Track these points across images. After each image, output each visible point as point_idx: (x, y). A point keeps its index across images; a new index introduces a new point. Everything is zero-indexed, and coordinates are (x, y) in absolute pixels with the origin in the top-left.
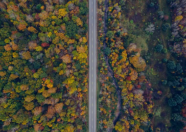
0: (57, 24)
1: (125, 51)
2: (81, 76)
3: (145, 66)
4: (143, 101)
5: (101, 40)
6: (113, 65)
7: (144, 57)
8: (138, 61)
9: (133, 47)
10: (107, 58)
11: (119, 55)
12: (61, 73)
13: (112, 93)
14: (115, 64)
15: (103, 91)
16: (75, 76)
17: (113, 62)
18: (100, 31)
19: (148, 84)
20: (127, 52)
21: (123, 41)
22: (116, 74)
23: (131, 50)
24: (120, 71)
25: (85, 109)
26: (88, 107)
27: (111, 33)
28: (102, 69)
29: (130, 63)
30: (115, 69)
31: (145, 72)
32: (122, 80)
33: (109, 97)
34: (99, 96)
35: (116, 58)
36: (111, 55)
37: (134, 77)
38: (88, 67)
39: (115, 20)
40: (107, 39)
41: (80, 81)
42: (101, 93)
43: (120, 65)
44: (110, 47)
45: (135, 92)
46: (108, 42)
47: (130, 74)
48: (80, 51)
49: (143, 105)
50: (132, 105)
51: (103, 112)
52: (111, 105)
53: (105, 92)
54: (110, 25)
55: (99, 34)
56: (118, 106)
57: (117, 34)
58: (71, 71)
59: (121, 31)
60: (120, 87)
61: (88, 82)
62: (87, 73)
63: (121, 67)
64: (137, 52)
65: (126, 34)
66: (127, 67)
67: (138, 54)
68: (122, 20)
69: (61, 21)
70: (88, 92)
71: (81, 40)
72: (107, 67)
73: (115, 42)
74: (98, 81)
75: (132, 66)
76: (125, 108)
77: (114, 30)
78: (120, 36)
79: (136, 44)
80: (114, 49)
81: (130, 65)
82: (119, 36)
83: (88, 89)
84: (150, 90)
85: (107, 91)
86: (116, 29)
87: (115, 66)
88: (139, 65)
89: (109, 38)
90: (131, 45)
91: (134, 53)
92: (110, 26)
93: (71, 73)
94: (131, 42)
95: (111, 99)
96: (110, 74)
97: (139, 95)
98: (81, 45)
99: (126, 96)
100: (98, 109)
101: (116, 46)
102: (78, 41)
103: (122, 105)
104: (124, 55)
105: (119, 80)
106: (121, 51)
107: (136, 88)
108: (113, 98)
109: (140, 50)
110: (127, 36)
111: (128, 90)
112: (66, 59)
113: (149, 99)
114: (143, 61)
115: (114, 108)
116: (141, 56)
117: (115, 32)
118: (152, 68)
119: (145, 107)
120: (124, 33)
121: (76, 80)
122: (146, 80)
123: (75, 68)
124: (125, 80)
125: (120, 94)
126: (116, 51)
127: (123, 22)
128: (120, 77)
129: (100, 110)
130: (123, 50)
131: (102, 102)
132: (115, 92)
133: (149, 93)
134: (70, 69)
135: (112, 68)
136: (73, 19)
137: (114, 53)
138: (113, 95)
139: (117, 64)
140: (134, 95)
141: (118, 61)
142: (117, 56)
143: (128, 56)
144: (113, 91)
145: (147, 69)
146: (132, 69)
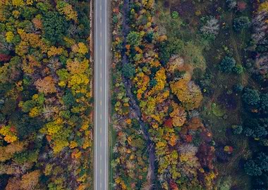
0: (25, 15)
1: (162, 71)
2: (75, 119)
3: (200, 98)
4: (196, 166)
5: (117, 49)
6: (139, 97)
7: (198, 82)
8: (188, 90)
9: (177, 63)
10: (128, 84)
11: (151, 77)
12: (34, 112)
13: (138, 149)
14: (143, 95)
15: (120, 145)
16: (64, 119)
17: (140, 91)
18: (114, 32)
19: (206, 133)
20: (166, 72)
21: (159, 51)
22: (145, 114)
23: (173, 68)
24: (152, 108)
25: (86, 181)
26: (92, 176)
27: (134, 36)
28: (118, 104)
29: (171, 93)
30: (143, 104)
31: (200, 109)
32: (155, 126)
33: (131, 157)
34: (113, 157)
35: (145, 83)
36: (136, 79)
37: (178, 121)
38: (92, 100)
39: (143, 11)
40: (128, 47)
41: (75, 127)
42: (115, 150)
43: (152, 96)
44: (133, 63)
45: (182, 148)
46: (130, 53)
47: (172, 115)
48: (73, 70)
49: (195, 174)
50: (176, 175)
51: (119, 185)
52: (135, 172)
53: (124, 148)
54: (133, 21)
55: (113, 38)
56: (149, 174)
57: (148, 39)
58: (54, 109)
59: (155, 31)
60: (152, 139)
61: (91, 128)
62: (89, 112)
63: (154, 100)
64: (184, 72)
65: (164, 37)
66: (166, 101)
67: (187, 76)
68: (157, 12)
69: (33, 10)
70: (92, 147)
71: (74, 49)
72: (126, 100)
73: (144, 54)
74: (110, 127)
75: (176, 99)
76: (161, 178)
77: (141, 30)
78: (153, 41)
79: (183, 56)
80: (141, 67)
81: (172, 96)
82: (150, 42)
83: (93, 141)
84: (210, 143)
85: (128, 147)
86: (146, 27)
87: (143, 98)
88: (189, 97)
89: (132, 46)
90: (173, 58)
91: (178, 73)
92: (134, 23)
93: (55, 113)
94: (172, 52)
95: (136, 160)
96: (134, 114)
97: (189, 154)
98: (76, 59)
99: (164, 155)
100: (112, 180)
101: (144, 61)
102: (69, 50)
103: (156, 172)
104: (161, 77)
105: (150, 126)
106: (154, 71)
107: (183, 141)
108: (140, 159)
109: (191, 68)
110: (167, 42)
111: (169, 145)
112: (45, 86)
113: (208, 162)
114: (196, 90)
115: (141, 177)
116: (192, 79)
117: (143, 33)
118: (213, 102)
119: (200, 177)
120: (160, 35)
121: (66, 126)
122: (202, 125)
123: (62, 103)
124: (161, 126)
125: (154, 151)
126: (146, 69)
127: (158, 15)
128: (152, 119)
129: (114, 181)
130: (159, 68)
131: (118, 167)
132: (143, 147)
133: (209, 150)
134: (53, 104)
135: (138, 103)
136: (57, 7)
137: (141, 75)
138: (139, 153)
139: (146, 96)
140: (179, 155)
141: (149, 89)
142: (147, 79)
143: (168, 80)
144: (139, 146)
145: (204, 103)
146: (174, 105)
